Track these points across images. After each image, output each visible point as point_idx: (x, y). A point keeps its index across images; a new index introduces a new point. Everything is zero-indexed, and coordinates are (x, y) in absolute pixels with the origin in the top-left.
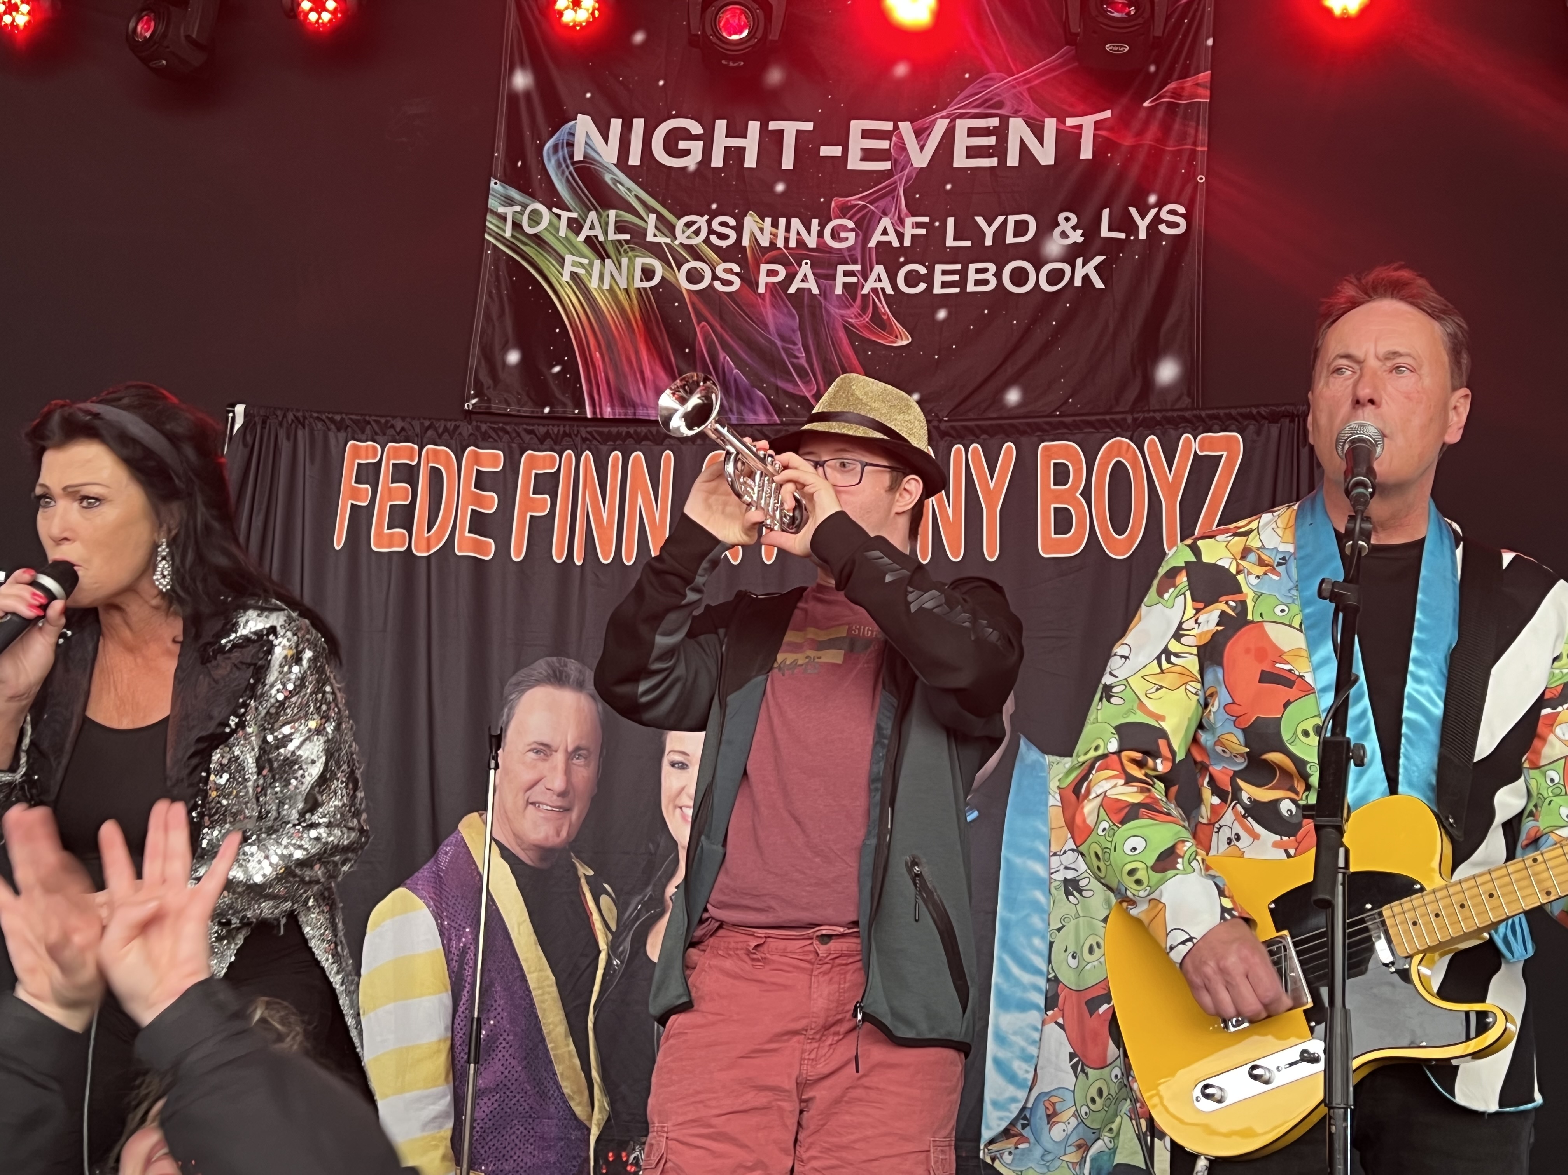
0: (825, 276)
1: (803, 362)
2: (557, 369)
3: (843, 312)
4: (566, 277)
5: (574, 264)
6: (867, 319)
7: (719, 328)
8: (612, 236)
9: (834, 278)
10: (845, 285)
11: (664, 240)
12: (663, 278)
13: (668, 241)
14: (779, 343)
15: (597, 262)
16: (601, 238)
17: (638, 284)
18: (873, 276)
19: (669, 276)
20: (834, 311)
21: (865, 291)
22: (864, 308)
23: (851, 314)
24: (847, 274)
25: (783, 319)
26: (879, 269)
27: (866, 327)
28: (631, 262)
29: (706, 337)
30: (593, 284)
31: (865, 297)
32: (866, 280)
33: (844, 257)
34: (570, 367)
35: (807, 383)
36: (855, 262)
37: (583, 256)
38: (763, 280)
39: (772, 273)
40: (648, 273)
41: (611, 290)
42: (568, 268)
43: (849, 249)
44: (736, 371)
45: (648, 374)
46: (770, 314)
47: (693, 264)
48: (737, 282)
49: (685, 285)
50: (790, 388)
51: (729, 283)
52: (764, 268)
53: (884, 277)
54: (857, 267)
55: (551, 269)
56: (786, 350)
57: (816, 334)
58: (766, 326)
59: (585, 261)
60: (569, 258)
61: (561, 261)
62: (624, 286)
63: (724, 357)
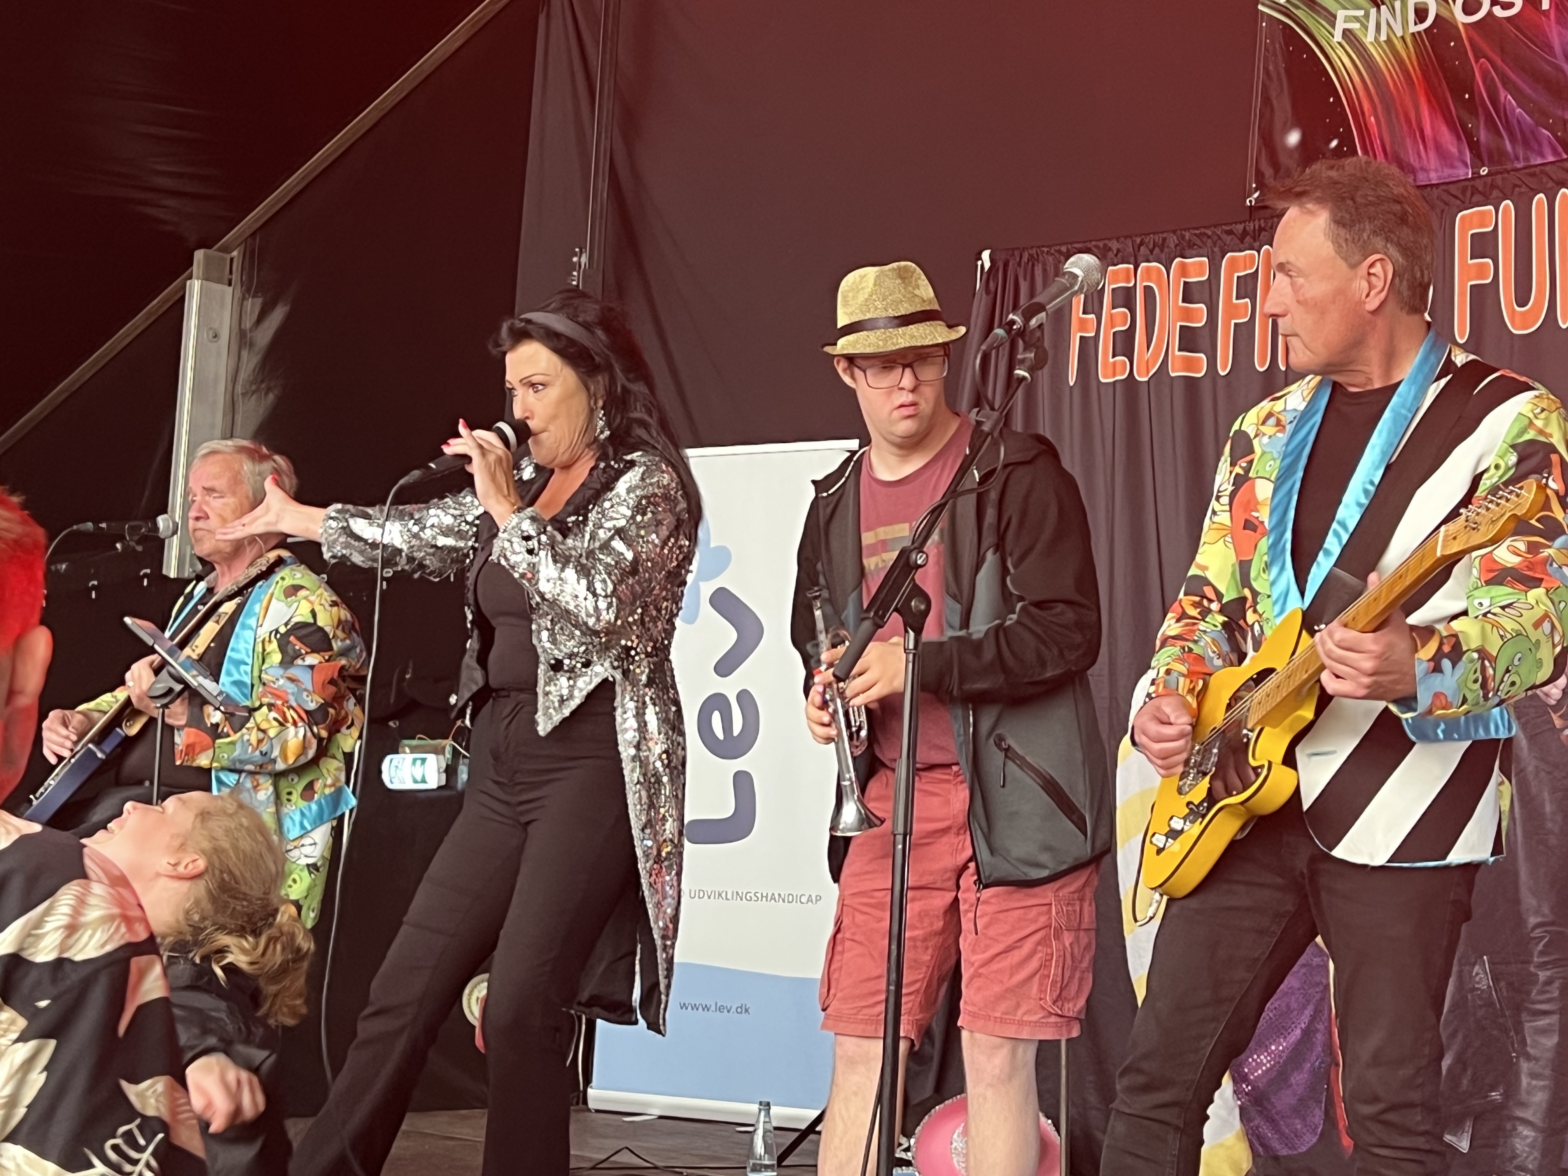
2: (1334, 143)
4: (1338, 37)
5: (1347, 19)
7: (1499, 62)
12: (1437, 16)
15: (1373, 11)
17: (1413, 29)
19: (1445, 13)
29: (1485, 75)
30: (1369, 39)
34: (1346, 139)
37: (1358, 8)
40: (1421, 14)
41: (1389, 41)
42: (1340, 25)
44: (1518, 110)
45: (1429, 133)
46: (1555, 34)
49: (1461, 18)
51: (1510, 6)
55: (1322, 32)
58: (1551, 48)
59: (1360, 14)
60: (1341, 14)
61: (1332, 19)
62: (1399, 33)
63: (1507, 98)
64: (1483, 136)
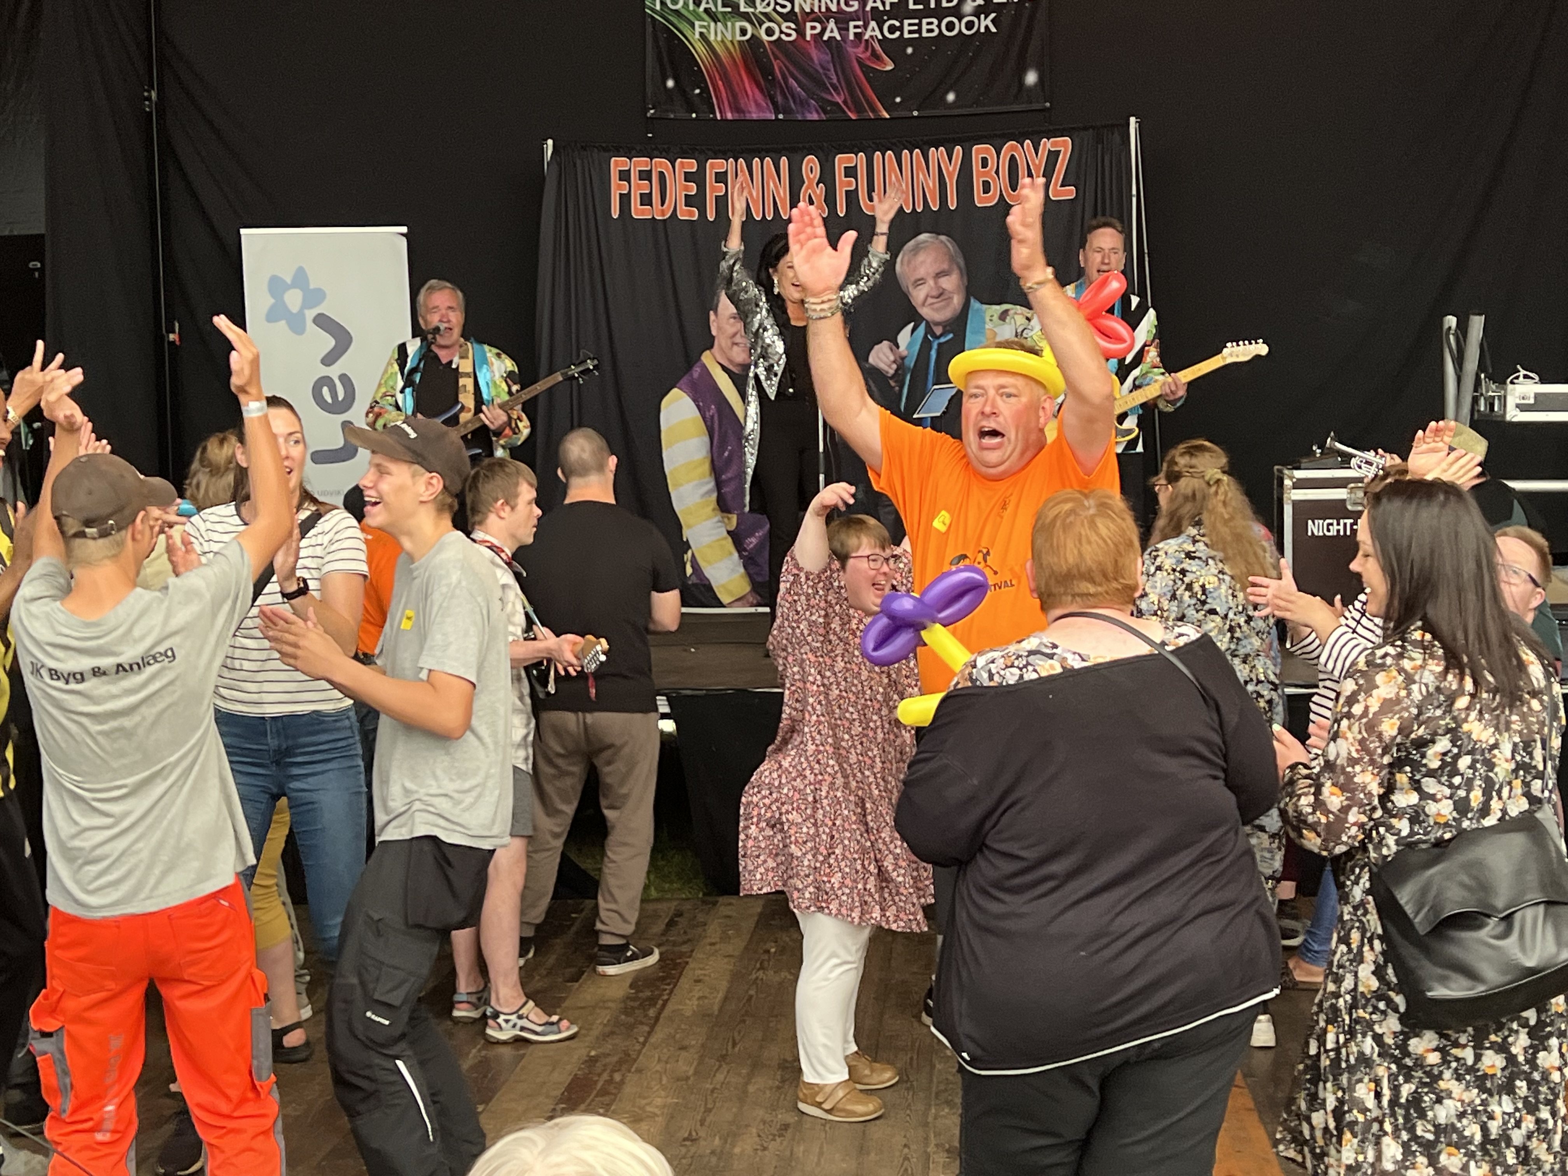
0: (843, 29)
1: (835, 81)
2: (697, 91)
3: (855, 50)
4: (697, 36)
5: (701, 27)
6: (868, 54)
7: (787, 63)
8: (720, 9)
9: (847, 29)
10: (855, 34)
11: (751, 10)
12: (753, 35)
13: (752, 10)
14: (821, 71)
15: (712, 24)
16: (714, 9)
17: (739, 38)
18: (870, 28)
19: (756, 33)
20: (850, 50)
21: (866, 37)
22: (866, 48)
23: (859, 51)
24: (856, 27)
25: (822, 56)
26: (873, 24)
27: (869, 59)
28: (733, 26)
29: (780, 69)
30: (712, 38)
31: (867, 41)
32: (866, 29)
33: (854, 17)
34: (705, 90)
35: (838, 94)
36: (859, 20)
37: (703, 20)
38: (809, 33)
39: (813, 28)
40: (743, 32)
41: (723, 41)
42: (698, 30)
43: (856, 12)
44: (799, 89)
45: (750, 92)
46: (814, 54)
47: (768, 24)
48: (794, 34)
49: (765, 38)
50: (829, 98)
51: (789, 35)
52: (809, 25)
53: (876, 28)
54: (860, 23)
55: (688, 32)
56: (826, 75)
57: (841, 64)
58: (811, 59)
59: (705, 24)
60: (697, 23)
61: (693, 25)
62: (730, 38)
63: (791, 81)
64: (779, 99)
